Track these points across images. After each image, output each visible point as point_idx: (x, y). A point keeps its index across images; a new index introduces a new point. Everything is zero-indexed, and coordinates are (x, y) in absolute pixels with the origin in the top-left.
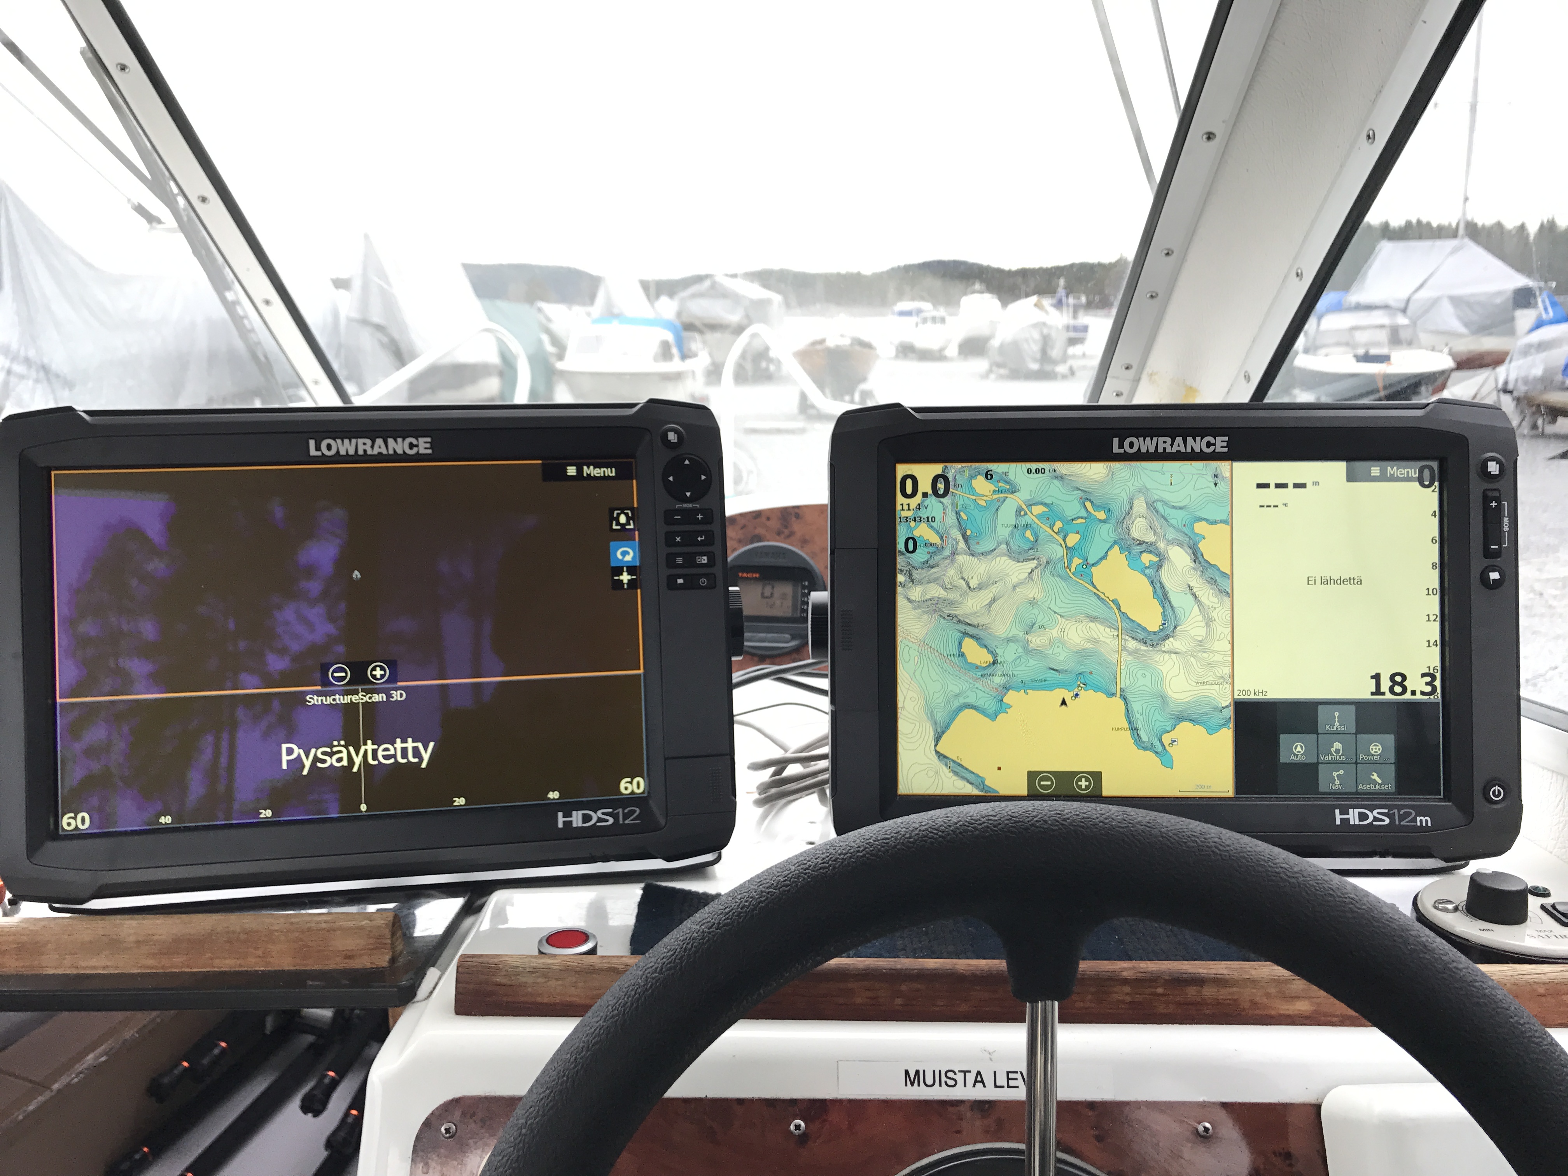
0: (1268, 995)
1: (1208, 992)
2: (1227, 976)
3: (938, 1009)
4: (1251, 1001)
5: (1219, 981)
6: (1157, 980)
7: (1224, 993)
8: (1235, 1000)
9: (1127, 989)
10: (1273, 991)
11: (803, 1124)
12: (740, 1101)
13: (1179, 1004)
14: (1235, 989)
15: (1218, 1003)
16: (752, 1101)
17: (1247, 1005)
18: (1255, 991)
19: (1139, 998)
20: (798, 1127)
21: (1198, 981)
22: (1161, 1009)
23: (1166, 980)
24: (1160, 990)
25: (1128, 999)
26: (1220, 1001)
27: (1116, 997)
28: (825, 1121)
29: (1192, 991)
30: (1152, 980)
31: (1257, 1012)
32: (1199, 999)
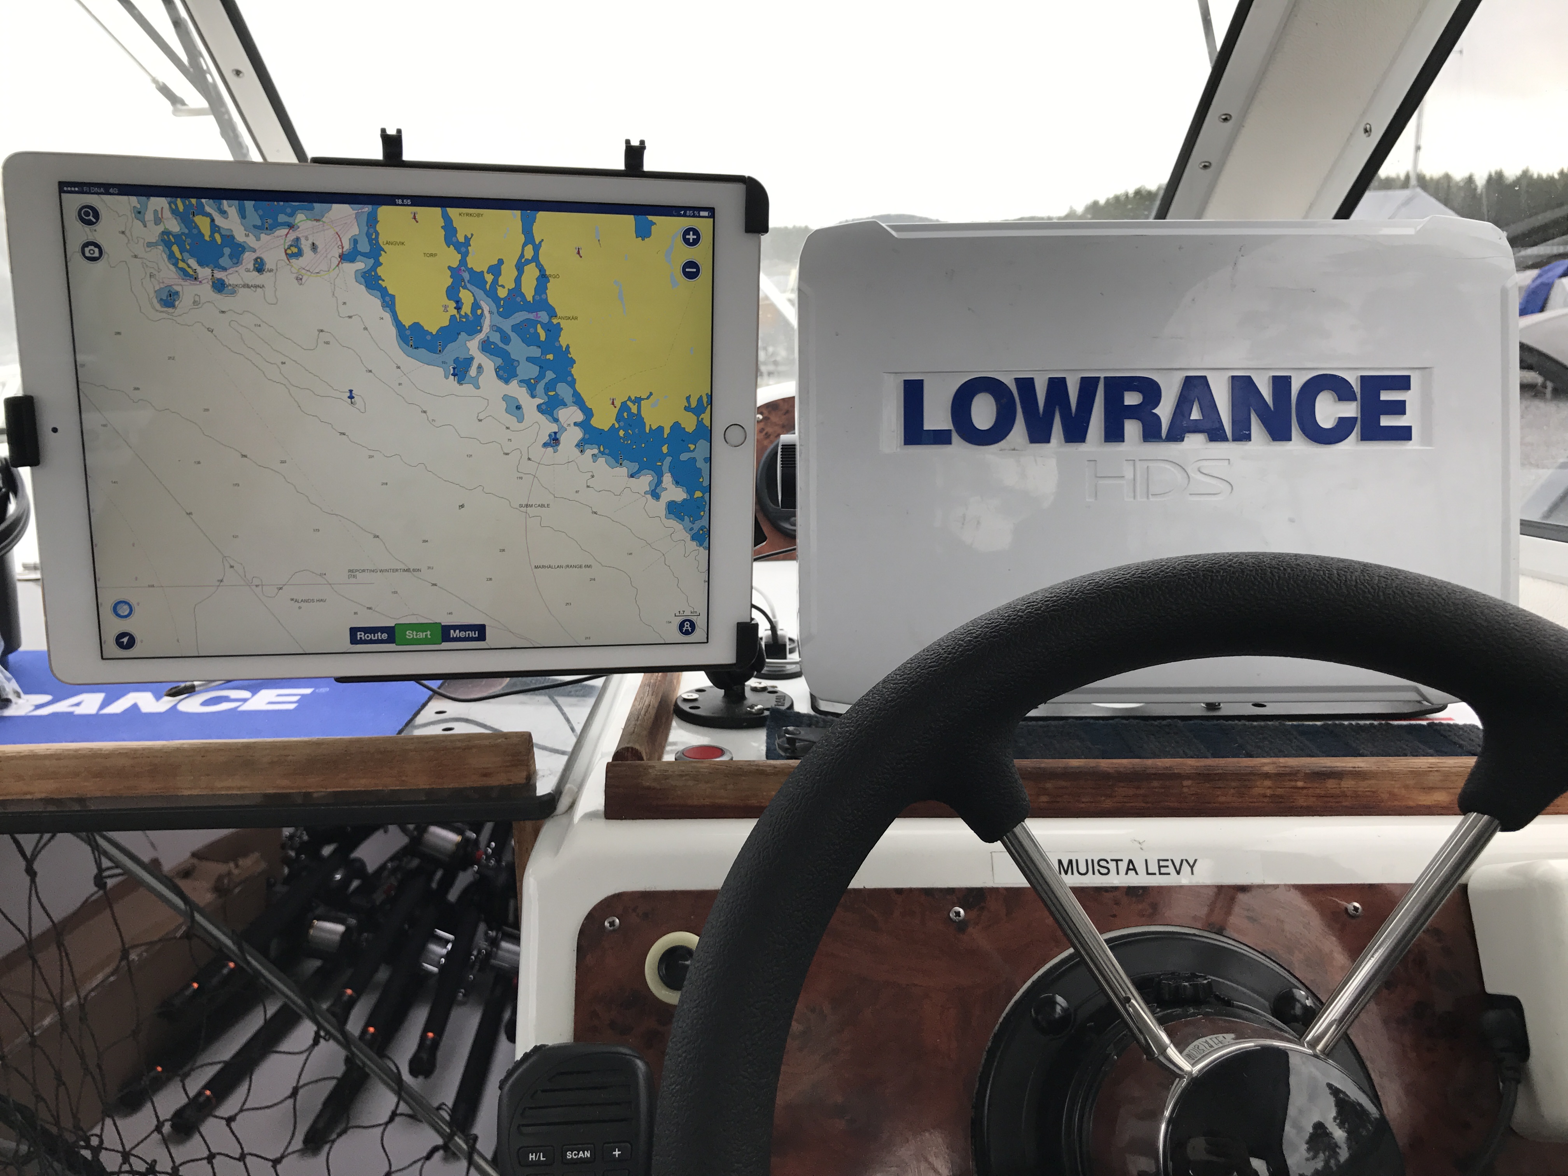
0: (1406, 787)
1: (1347, 784)
2: (1366, 769)
3: (1083, 805)
4: (1390, 793)
5: (1358, 775)
6: (1296, 773)
7: (1364, 786)
8: (1374, 792)
9: (1268, 783)
10: (1411, 782)
11: (962, 911)
12: (899, 891)
13: (1319, 796)
14: (1373, 782)
15: (1356, 795)
16: (911, 890)
17: (1385, 796)
18: (1393, 782)
19: (1280, 791)
20: (958, 914)
21: (1338, 775)
22: (1301, 802)
23: (1306, 774)
24: (1300, 784)
25: (1269, 792)
26: (1359, 793)
27: (1256, 791)
28: (983, 908)
29: (1331, 784)
30: (1292, 774)
31: (1396, 803)
32: (1338, 791)
